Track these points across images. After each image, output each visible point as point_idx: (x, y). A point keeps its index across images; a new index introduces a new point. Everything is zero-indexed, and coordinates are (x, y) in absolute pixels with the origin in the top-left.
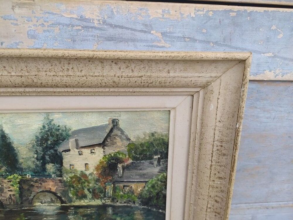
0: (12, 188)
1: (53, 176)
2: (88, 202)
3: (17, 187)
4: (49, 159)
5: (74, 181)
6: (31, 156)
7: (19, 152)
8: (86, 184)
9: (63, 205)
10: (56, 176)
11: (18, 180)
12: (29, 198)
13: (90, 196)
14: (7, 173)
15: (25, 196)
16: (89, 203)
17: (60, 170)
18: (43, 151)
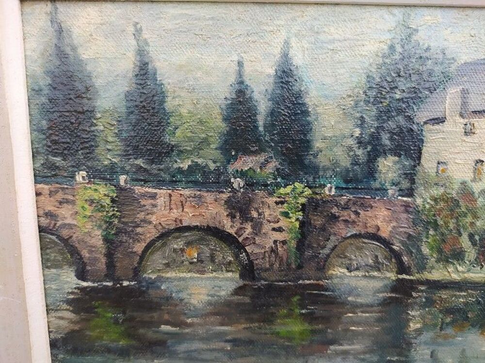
0: (283, 223)
1: (390, 192)
2: (463, 272)
3: (297, 219)
4: (388, 142)
5: (440, 210)
6: (347, 132)
7: (316, 120)
8: (469, 219)
9: (400, 277)
10: (397, 193)
11: (302, 200)
12: (320, 254)
13: (471, 253)
14: (279, 180)
15: (310, 246)
16: (466, 275)
17: (411, 176)
18: (378, 118)
